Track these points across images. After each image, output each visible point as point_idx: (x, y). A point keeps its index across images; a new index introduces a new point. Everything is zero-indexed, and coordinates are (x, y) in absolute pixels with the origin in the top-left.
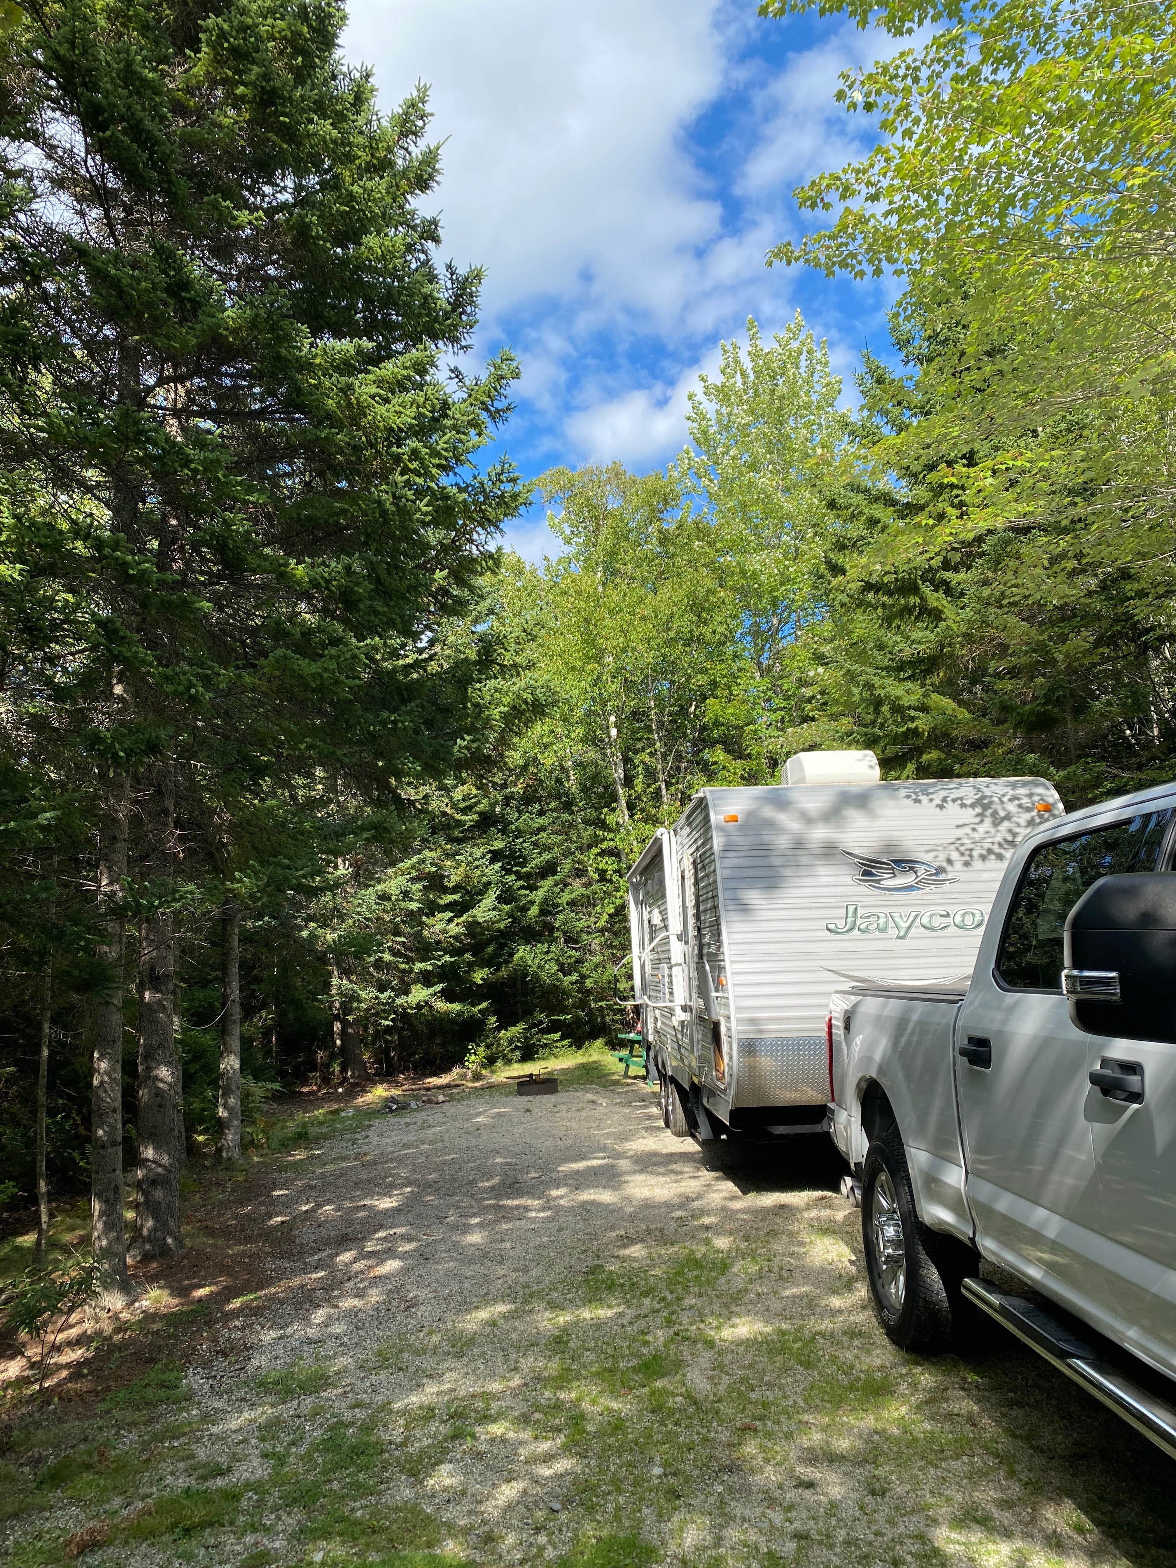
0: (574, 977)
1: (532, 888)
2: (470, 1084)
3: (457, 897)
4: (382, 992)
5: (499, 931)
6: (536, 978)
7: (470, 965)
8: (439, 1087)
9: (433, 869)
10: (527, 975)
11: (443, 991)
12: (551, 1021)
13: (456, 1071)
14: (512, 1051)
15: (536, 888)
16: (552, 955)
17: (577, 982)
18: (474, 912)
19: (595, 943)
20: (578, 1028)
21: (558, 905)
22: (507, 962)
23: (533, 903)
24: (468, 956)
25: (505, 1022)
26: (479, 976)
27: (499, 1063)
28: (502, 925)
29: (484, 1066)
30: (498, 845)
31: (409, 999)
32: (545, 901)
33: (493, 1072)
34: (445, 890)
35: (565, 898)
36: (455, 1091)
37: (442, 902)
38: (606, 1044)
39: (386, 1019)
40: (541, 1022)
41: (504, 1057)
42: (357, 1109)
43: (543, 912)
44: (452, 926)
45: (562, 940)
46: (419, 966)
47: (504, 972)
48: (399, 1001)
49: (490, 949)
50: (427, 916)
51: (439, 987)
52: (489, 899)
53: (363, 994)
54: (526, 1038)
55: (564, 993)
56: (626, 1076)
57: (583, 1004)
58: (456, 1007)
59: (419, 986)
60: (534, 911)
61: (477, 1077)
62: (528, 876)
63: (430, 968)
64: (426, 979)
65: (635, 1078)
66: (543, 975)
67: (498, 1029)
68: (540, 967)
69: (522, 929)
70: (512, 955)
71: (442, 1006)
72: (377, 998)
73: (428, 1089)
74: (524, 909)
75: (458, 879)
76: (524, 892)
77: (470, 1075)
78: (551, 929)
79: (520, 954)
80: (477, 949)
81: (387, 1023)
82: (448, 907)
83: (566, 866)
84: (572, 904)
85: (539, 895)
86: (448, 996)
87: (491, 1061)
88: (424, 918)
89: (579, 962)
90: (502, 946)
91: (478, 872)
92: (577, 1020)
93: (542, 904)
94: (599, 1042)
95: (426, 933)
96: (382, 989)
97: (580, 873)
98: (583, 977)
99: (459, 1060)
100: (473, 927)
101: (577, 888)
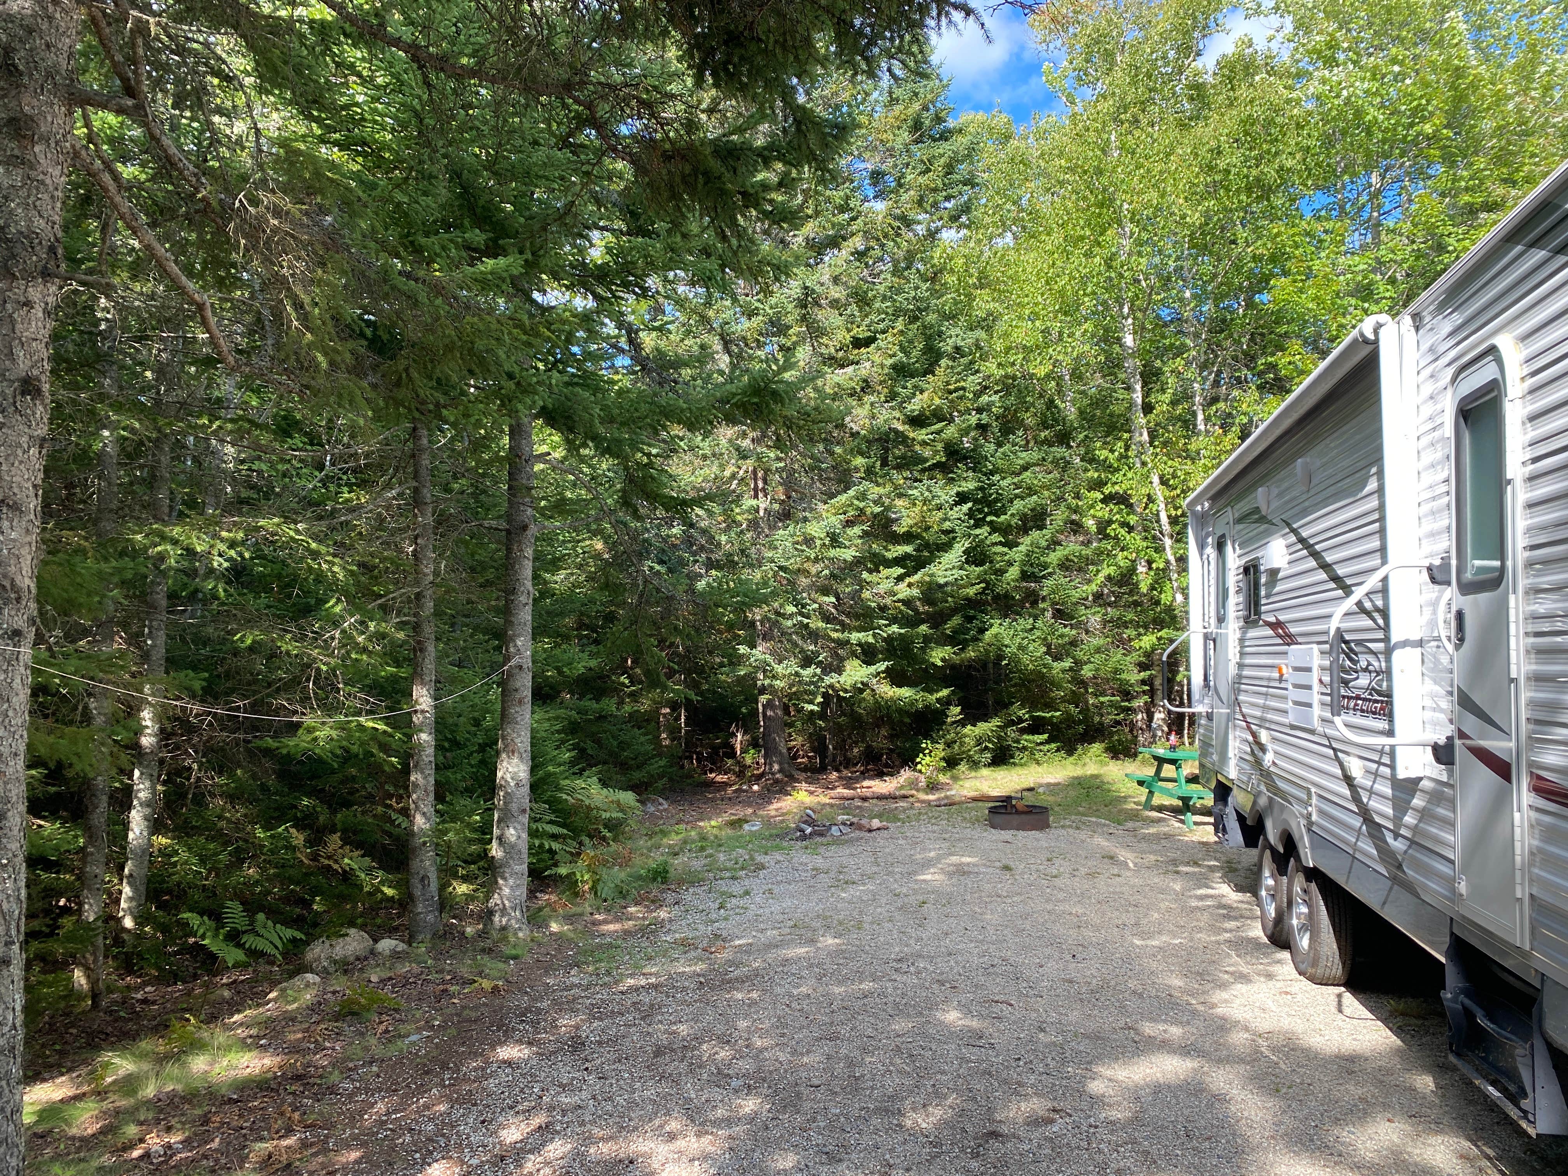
0: (1067, 663)
1: (1011, 545)
2: (922, 796)
3: (909, 549)
4: (804, 667)
5: (968, 599)
6: (1015, 660)
7: (927, 639)
8: (881, 798)
9: (878, 509)
10: (1000, 657)
11: (887, 671)
12: (1032, 718)
13: (906, 775)
14: (982, 751)
15: (1017, 545)
16: (1038, 633)
17: (1071, 669)
18: (932, 568)
19: (1094, 618)
20: (1069, 727)
21: (1045, 566)
22: (976, 639)
23: (1010, 564)
24: (923, 628)
25: (973, 715)
26: (938, 655)
27: (963, 767)
28: (971, 591)
29: (943, 770)
30: (969, 486)
31: (842, 679)
32: (1028, 559)
33: (955, 778)
34: (896, 539)
35: (1054, 557)
36: (902, 804)
37: (889, 555)
38: (1107, 750)
39: (811, 702)
40: (1021, 720)
41: (970, 759)
42: (768, 822)
43: (1025, 576)
44: (902, 586)
45: (1049, 614)
46: (855, 637)
47: (971, 653)
48: (828, 680)
49: (956, 621)
50: (870, 571)
51: (882, 666)
52: (955, 555)
53: (779, 669)
54: (999, 738)
55: (1052, 683)
56: (1148, 806)
57: (1075, 699)
58: (906, 692)
59: (856, 662)
60: (1013, 572)
61: (932, 787)
62: (1004, 530)
63: (871, 640)
64: (868, 655)
65: (1160, 809)
66: (1025, 659)
67: (962, 723)
68: (1021, 647)
69: (997, 598)
70: (982, 631)
71: (887, 691)
72: (797, 674)
73: (864, 799)
74: (1001, 572)
75: (911, 522)
76: (1000, 549)
77: (923, 783)
78: (1033, 598)
79: (994, 630)
80: (937, 620)
81: (810, 707)
82: (898, 561)
83: (1059, 517)
84: (1065, 565)
85: (1018, 554)
86: (896, 678)
87: (951, 763)
88: (865, 575)
89: (1074, 643)
90: (970, 619)
91: (940, 514)
92: (1069, 720)
93: (1023, 563)
94: (1097, 748)
95: (866, 594)
96: (807, 662)
97: (1076, 527)
98: (1079, 663)
99: (908, 759)
100: (931, 592)
101: (1072, 547)
